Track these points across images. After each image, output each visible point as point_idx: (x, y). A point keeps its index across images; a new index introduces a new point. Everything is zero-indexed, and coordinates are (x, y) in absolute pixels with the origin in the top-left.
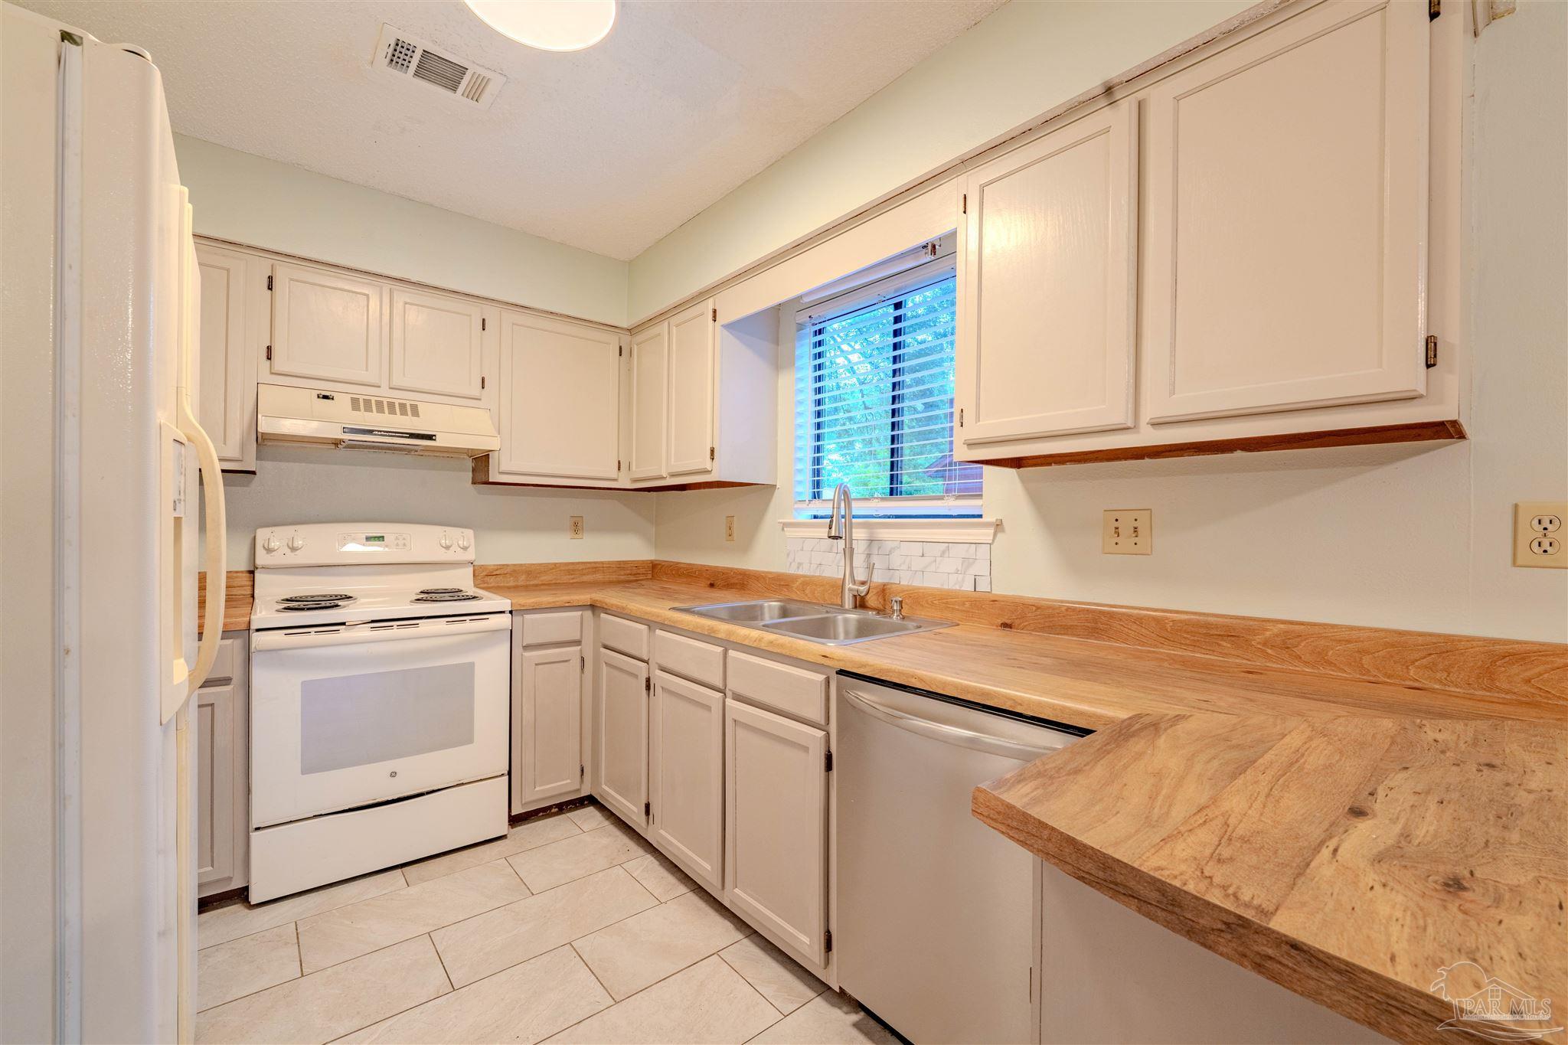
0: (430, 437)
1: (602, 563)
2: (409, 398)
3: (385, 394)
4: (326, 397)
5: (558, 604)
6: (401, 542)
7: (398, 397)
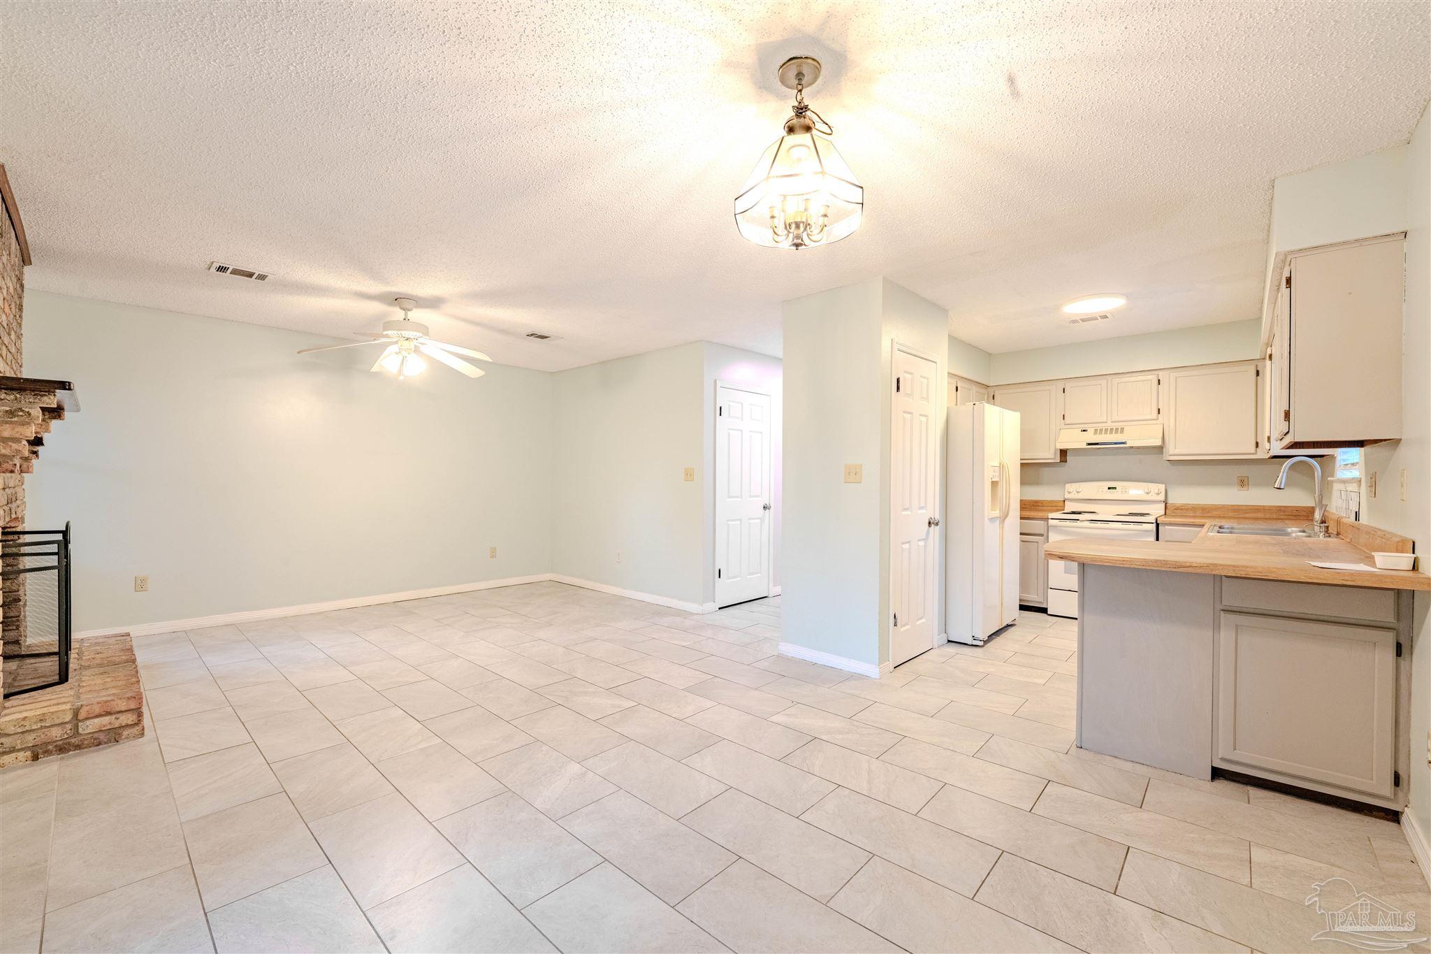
0: (1123, 443)
1: (1264, 506)
2: (1119, 425)
3: (1109, 425)
4: (1084, 431)
5: (1186, 523)
6: (1124, 490)
7: (1115, 425)
